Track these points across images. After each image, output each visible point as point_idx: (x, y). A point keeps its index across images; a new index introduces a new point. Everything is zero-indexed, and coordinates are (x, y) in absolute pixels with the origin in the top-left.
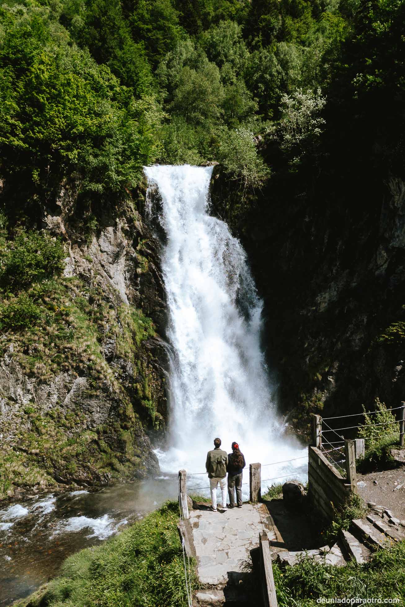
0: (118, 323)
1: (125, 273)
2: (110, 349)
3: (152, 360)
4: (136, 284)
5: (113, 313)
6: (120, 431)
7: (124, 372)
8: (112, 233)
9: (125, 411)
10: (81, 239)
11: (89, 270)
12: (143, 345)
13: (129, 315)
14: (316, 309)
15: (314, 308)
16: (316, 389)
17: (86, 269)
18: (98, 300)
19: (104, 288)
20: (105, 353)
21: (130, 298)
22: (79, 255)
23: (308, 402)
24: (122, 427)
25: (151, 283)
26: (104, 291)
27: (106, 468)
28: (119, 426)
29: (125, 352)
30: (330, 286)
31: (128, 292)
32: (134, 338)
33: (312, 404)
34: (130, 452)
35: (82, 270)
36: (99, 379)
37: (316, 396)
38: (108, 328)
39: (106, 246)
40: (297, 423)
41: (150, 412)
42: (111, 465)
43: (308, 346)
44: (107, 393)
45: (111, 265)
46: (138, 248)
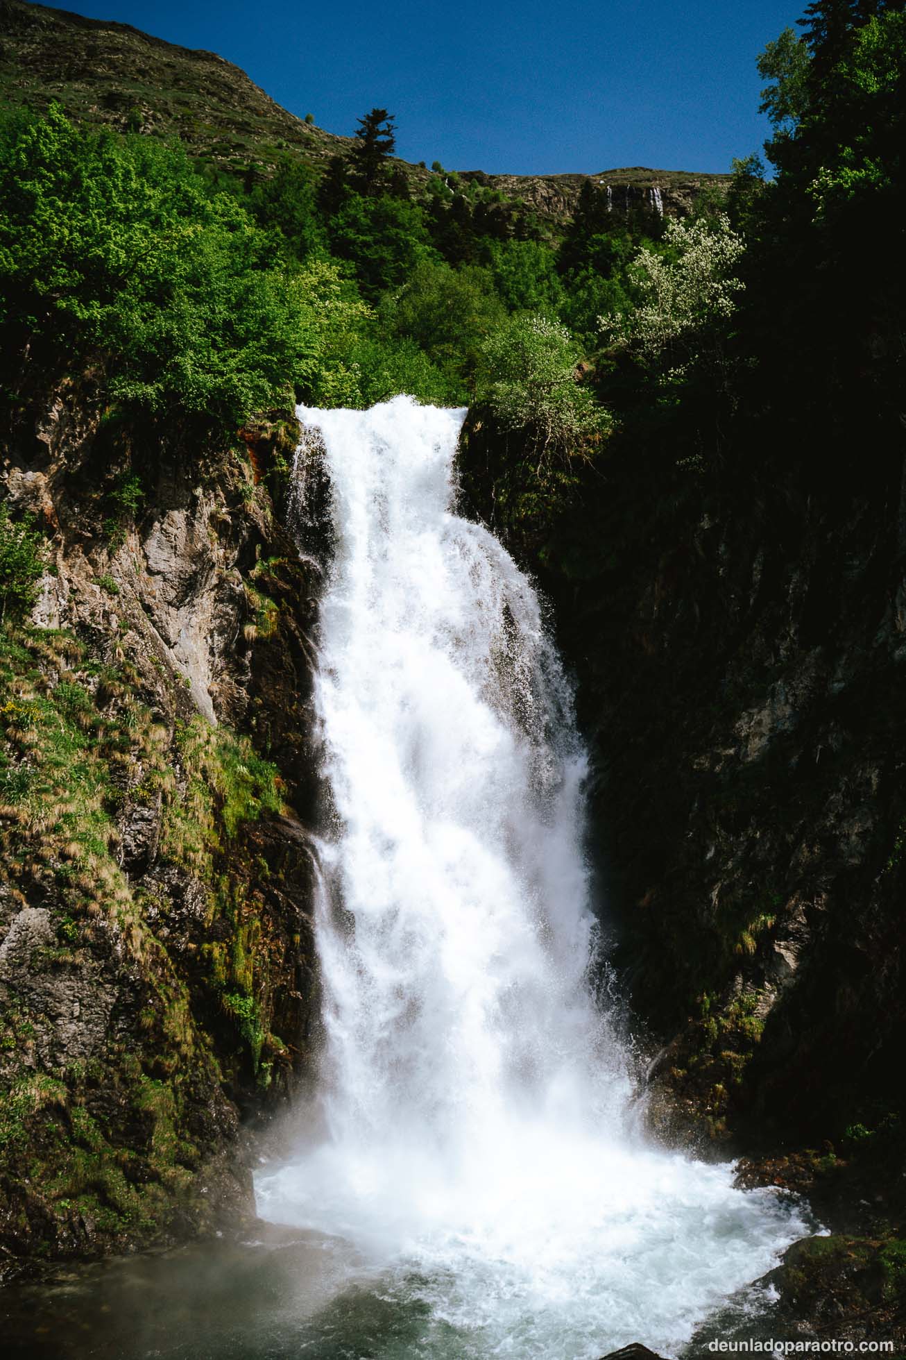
0: (174, 766)
1: (212, 637)
2: (140, 837)
3: (265, 878)
4: (239, 669)
5: (160, 733)
6: (140, 1082)
7: (177, 906)
8: (183, 525)
9: (162, 1021)
10: (93, 531)
11: (106, 615)
12: (242, 834)
13: (209, 748)
14: (737, 753)
15: (732, 751)
16: (740, 980)
17: (99, 610)
18: (122, 696)
19: (143, 667)
20: (125, 847)
21: (220, 705)
22: (83, 574)
23: (716, 1018)
24: (146, 1069)
25: (280, 666)
26: (141, 674)
27: (83, 1198)
28: (139, 1067)
29: (186, 849)
30: (774, 688)
31: (215, 688)
32: (217, 813)
33: (727, 1023)
34: (163, 1149)
35: (86, 614)
36: (85, 913)
37: (741, 1002)
38: (140, 774)
39: (162, 558)
40: (685, 1078)
41: (248, 1032)
42: (99, 1190)
43: (715, 855)
44: (107, 958)
45: (172, 610)
46: (255, 572)
